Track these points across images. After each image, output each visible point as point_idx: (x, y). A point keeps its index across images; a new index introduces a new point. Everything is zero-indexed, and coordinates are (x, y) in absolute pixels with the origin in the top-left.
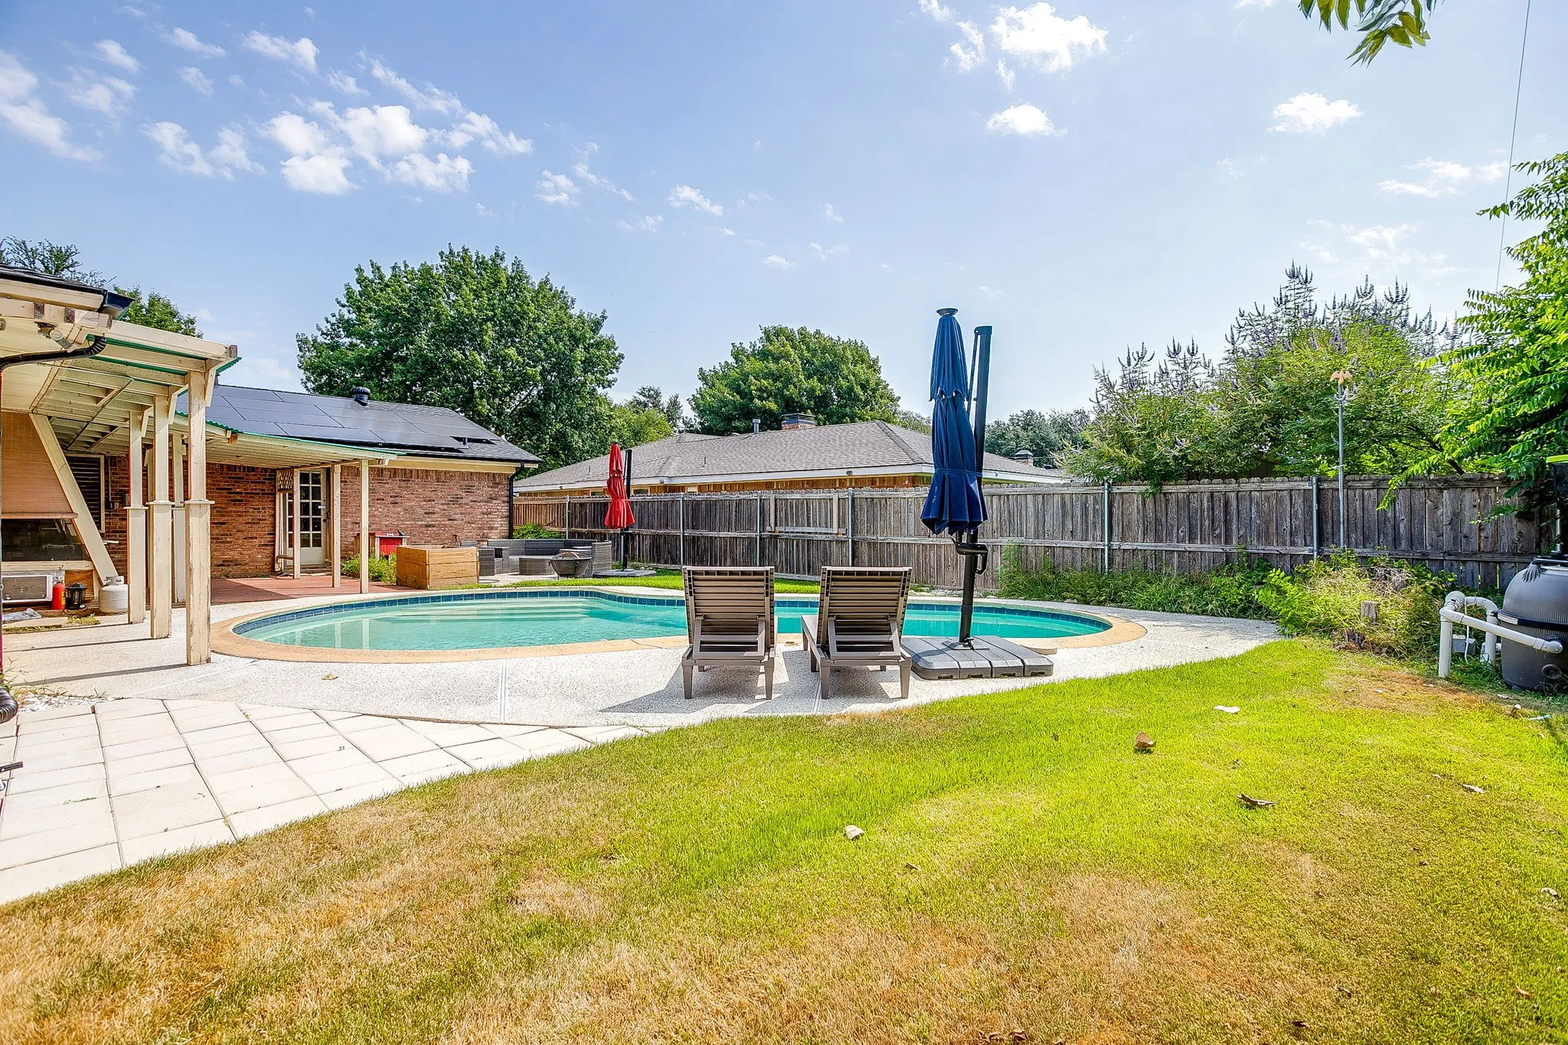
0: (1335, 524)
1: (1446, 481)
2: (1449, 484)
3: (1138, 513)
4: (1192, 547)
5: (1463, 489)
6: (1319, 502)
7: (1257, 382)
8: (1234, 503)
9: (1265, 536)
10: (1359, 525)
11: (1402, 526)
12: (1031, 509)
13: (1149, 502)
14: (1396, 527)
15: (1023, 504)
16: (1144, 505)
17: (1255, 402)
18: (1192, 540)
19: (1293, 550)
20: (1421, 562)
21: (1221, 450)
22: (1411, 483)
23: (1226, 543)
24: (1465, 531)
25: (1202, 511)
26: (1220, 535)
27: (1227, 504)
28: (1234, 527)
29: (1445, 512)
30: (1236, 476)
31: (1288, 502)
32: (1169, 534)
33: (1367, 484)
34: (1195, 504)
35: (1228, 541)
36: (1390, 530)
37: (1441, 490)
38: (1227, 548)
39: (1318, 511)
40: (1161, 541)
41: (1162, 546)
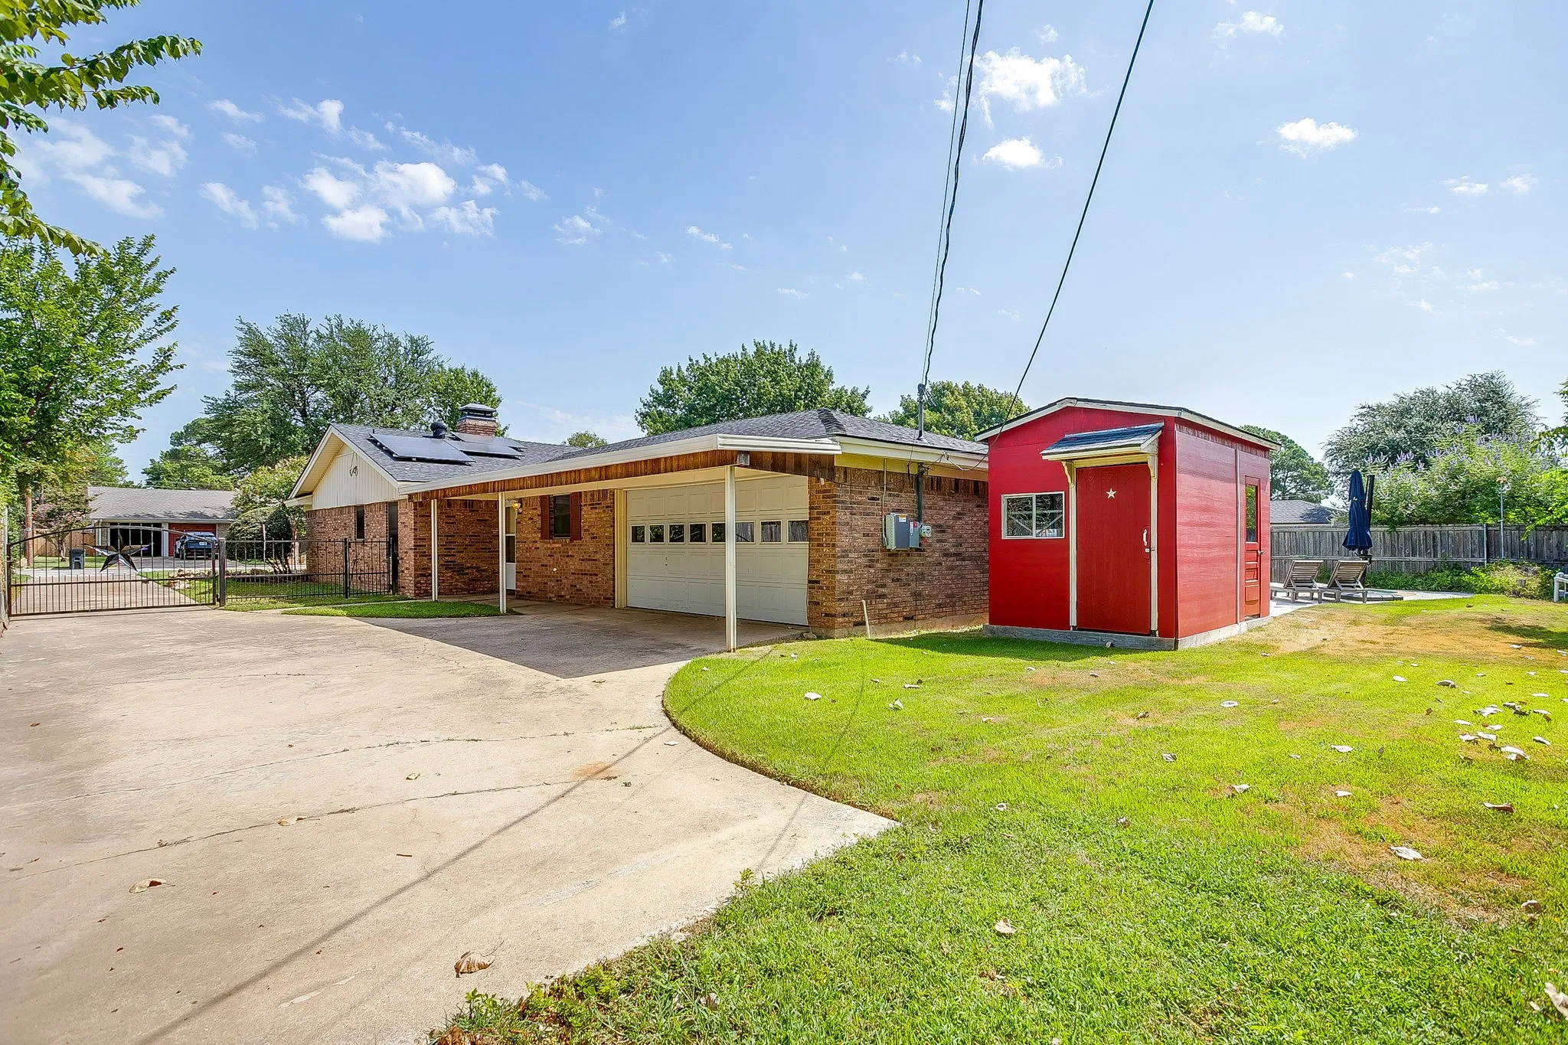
0: (1498, 547)
1: (1555, 527)
2: (1556, 528)
3: (1381, 542)
4: (1415, 559)
5: (1563, 531)
6: (1487, 536)
7: (1453, 477)
8: (1439, 536)
9: (1456, 553)
10: (1509, 548)
11: (1532, 548)
12: (1311, 540)
13: (1388, 537)
14: (1529, 548)
15: (1306, 537)
16: (1384, 537)
17: (1453, 488)
18: (1414, 555)
19: (1473, 560)
20: (1544, 564)
21: (1433, 510)
22: (1537, 528)
23: (1434, 557)
24: (1564, 550)
25: (1420, 540)
26: (1430, 553)
27: (1434, 537)
28: (1439, 549)
29: (1554, 541)
30: (1440, 523)
31: (1470, 537)
32: (1400, 553)
33: (1514, 528)
34: (1415, 537)
35: (1435, 556)
36: (1526, 550)
37: (1552, 531)
38: (1435, 559)
39: (1487, 542)
40: (1395, 556)
41: (1396, 559)
